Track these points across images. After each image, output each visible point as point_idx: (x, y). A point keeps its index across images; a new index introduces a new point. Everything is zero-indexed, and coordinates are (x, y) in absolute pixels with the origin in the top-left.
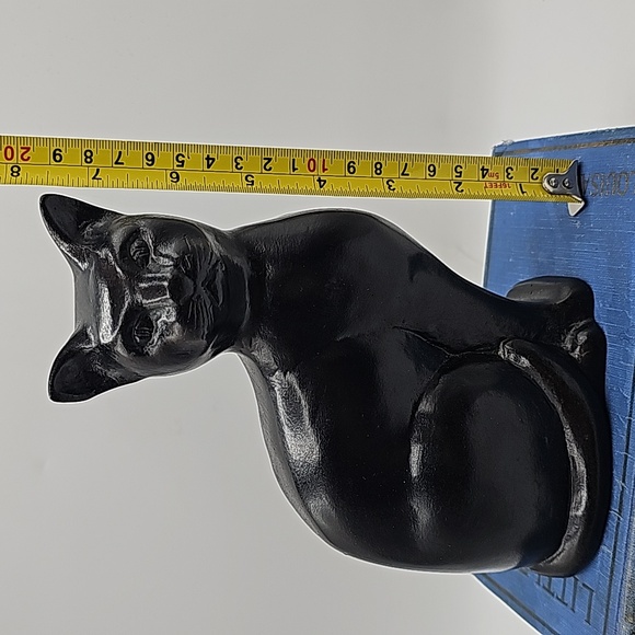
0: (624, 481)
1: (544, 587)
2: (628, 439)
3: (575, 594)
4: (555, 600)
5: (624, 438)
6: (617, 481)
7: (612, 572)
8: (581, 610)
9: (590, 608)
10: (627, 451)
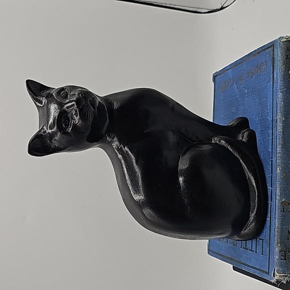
0: (272, 187)
1: (244, 248)
2: (272, 168)
3: (256, 245)
4: (249, 251)
5: (270, 168)
6: (269, 187)
7: (270, 228)
8: (259, 250)
9: (263, 248)
10: (272, 174)
